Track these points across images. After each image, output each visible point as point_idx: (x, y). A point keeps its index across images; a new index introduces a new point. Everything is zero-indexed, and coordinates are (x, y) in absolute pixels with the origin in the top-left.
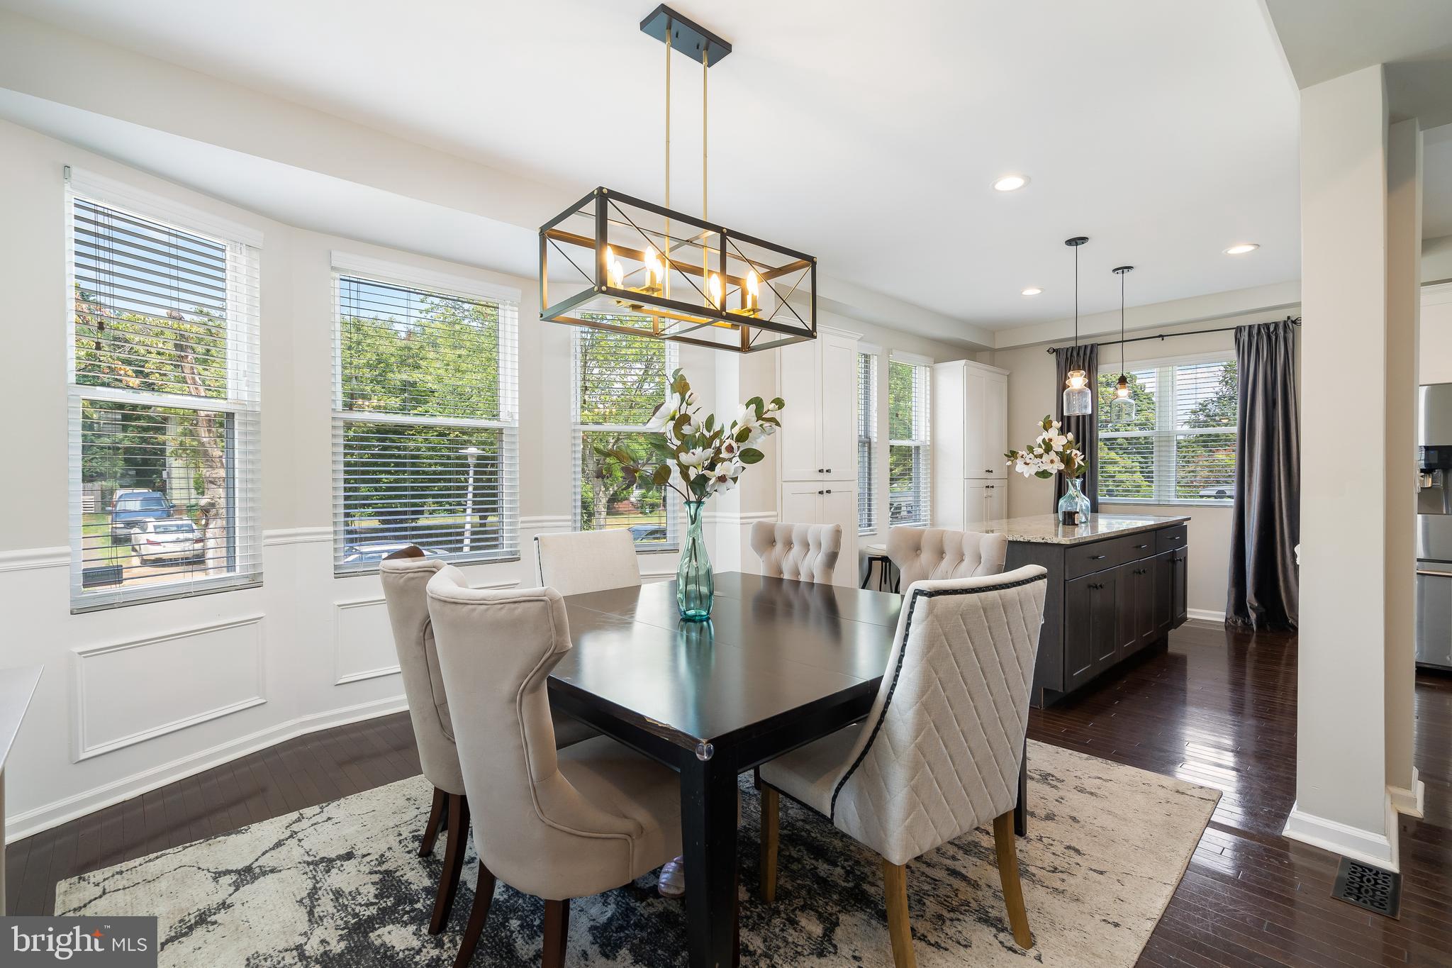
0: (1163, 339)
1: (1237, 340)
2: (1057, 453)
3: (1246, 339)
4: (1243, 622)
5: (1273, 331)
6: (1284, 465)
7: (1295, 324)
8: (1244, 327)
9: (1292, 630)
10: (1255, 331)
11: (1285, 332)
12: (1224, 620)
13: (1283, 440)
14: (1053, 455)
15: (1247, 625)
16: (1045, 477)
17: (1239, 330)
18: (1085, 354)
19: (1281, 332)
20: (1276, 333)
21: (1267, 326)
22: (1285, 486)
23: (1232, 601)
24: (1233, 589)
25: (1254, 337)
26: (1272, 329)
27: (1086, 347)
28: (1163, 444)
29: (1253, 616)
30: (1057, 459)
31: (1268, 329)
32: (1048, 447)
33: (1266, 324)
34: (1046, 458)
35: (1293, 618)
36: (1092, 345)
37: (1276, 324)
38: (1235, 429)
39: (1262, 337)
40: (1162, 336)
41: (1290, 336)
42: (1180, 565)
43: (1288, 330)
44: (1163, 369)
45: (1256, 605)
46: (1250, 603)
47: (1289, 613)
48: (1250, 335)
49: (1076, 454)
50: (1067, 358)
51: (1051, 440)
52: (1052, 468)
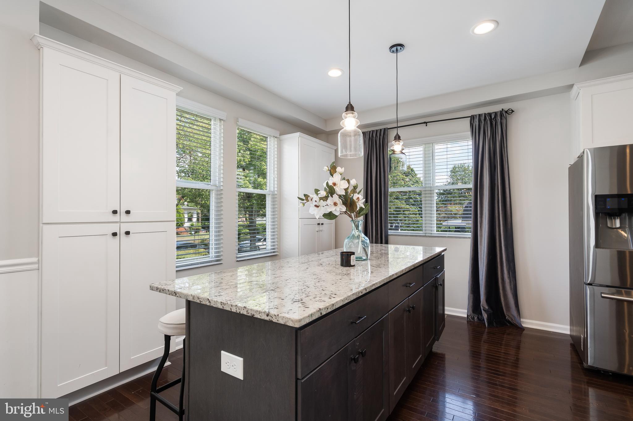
0: (426, 125)
1: (472, 125)
2: (340, 196)
3: (477, 124)
4: (478, 318)
5: (494, 118)
6: (502, 210)
7: (507, 113)
8: (476, 115)
9: (508, 325)
10: (483, 118)
11: (501, 119)
12: (466, 316)
13: (501, 192)
14: (336, 198)
15: (481, 320)
16: (331, 219)
17: (472, 118)
18: (380, 135)
19: (499, 118)
20: (496, 120)
21: (490, 114)
22: (503, 224)
23: (471, 304)
24: (472, 295)
25: (482, 122)
26: (493, 117)
27: (381, 130)
28: (427, 195)
29: (485, 316)
30: (339, 201)
31: (491, 117)
32: (331, 191)
33: (489, 113)
34: (330, 201)
35: (508, 316)
36: (385, 129)
37: (496, 113)
38: (471, 186)
39: (487, 123)
40: (426, 123)
41: (504, 121)
42: (440, 288)
43: (503, 117)
44: (427, 146)
45: (487, 308)
46: (483, 306)
47: (506, 313)
48: (480, 121)
49: (358, 198)
50: (370, 138)
51: (335, 184)
52: (336, 210)
